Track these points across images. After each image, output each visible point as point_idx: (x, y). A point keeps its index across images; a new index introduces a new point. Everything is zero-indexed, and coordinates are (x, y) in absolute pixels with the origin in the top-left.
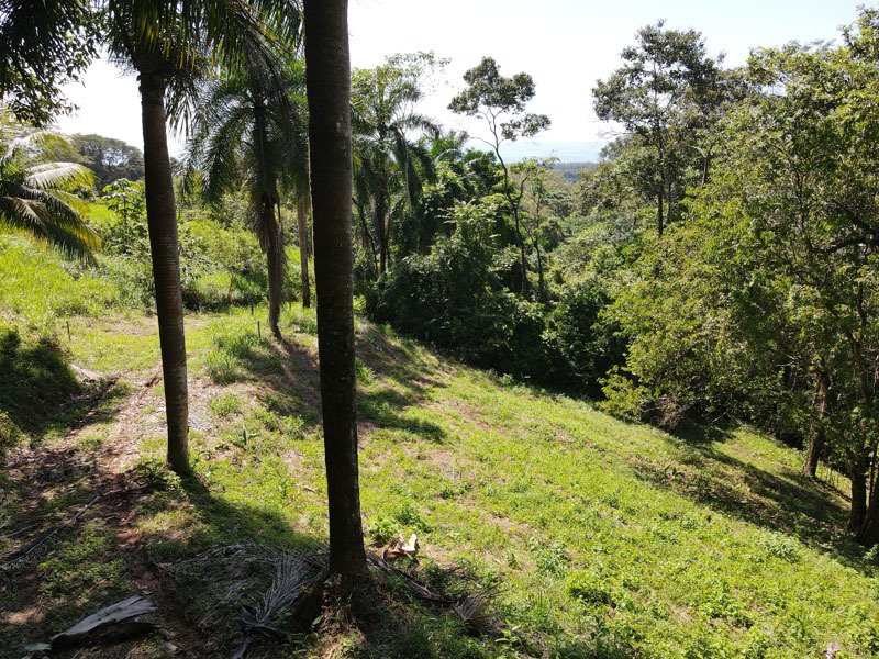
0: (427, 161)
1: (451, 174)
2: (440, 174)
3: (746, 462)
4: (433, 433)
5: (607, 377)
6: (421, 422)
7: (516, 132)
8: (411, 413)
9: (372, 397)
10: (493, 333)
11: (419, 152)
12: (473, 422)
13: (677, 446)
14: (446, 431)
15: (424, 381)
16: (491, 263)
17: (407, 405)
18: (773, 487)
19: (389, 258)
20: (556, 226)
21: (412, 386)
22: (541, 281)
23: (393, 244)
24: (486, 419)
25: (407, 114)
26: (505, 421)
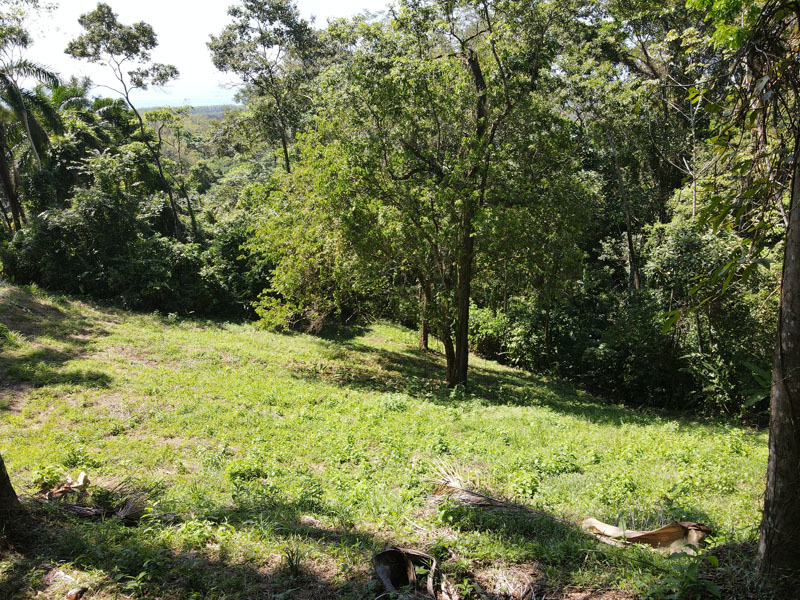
0: (48, 111)
1: (80, 124)
2: (67, 123)
3: (379, 348)
4: (100, 380)
5: (259, 300)
6: (84, 373)
7: (145, 81)
8: (72, 367)
9: (25, 360)
10: (152, 277)
11: (38, 101)
12: (140, 362)
13: (327, 347)
14: (112, 375)
15: (84, 333)
16: (138, 211)
17: (67, 359)
18: (399, 362)
19: (23, 215)
20: (205, 168)
21: (71, 340)
22: (194, 222)
23: (26, 199)
24: (154, 357)
25: (16, 61)
26: (173, 356)
